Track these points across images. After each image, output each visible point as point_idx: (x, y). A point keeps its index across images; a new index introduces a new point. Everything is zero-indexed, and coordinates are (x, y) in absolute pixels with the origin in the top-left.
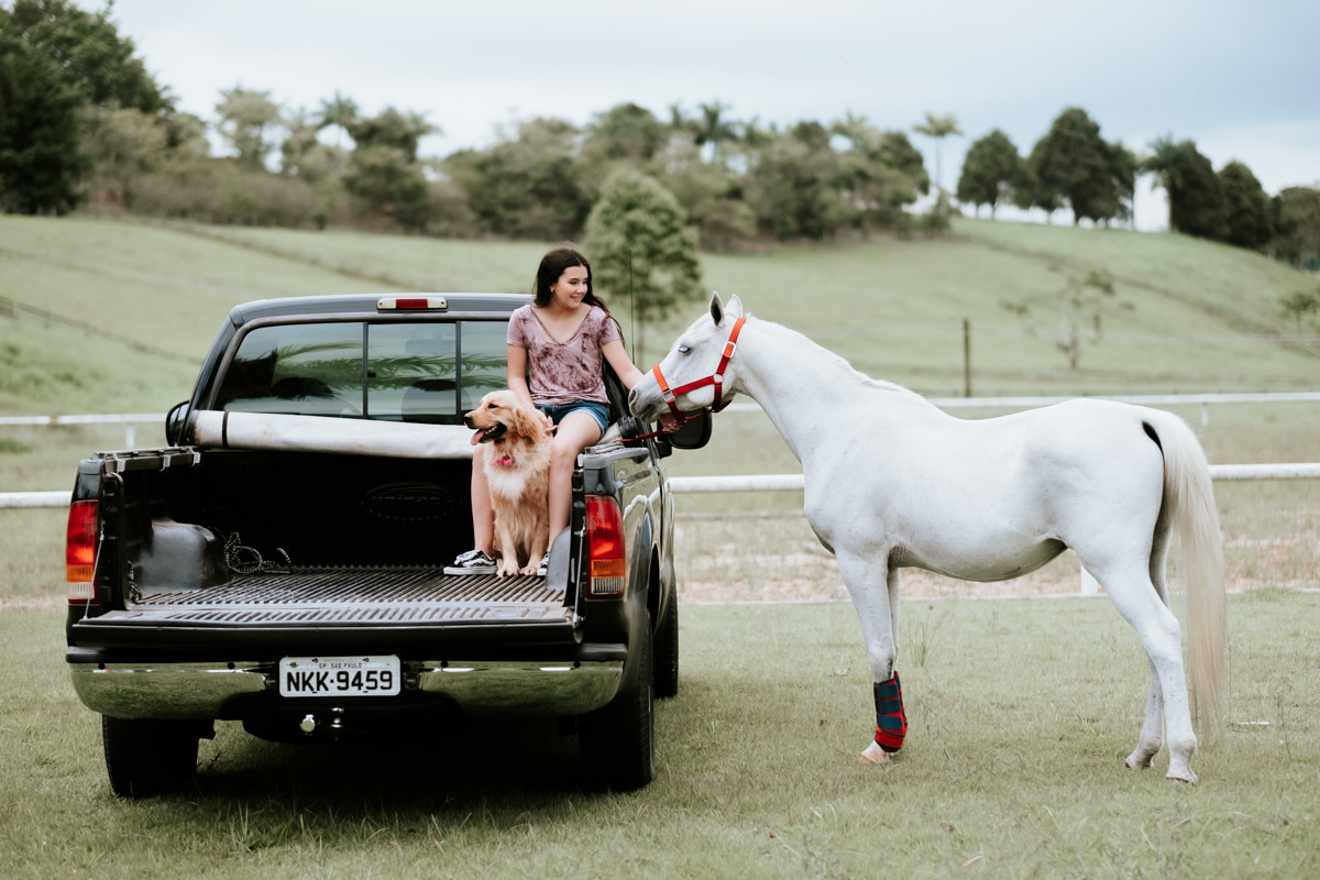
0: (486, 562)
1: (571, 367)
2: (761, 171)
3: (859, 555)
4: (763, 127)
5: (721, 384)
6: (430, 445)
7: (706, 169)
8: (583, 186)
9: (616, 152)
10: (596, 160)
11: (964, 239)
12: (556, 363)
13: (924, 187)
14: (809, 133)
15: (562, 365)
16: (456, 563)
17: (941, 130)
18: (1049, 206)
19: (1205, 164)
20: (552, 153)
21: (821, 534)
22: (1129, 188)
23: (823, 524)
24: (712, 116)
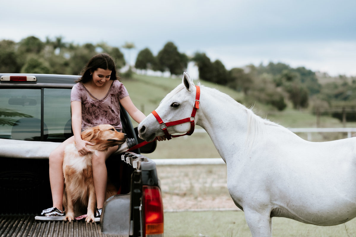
0: (59, 214)
1: (106, 112)
2: (75, 58)
3: (256, 210)
4: (75, 44)
5: (193, 121)
6: (28, 152)
7: (57, 57)
8: (19, 61)
9: (29, 51)
10: (22, 53)
11: (137, 80)
12: (98, 110)
13: (124, 64)
14: (89, 47)
15: (101, 111)
16: (42, 214)
17: (129, 47)
18: (162, 71)
19: (208, 60)
20: (8, 50)
21: (235, 199)
22: (186, 66)
23: (237, 194)
24: (59, 40)
